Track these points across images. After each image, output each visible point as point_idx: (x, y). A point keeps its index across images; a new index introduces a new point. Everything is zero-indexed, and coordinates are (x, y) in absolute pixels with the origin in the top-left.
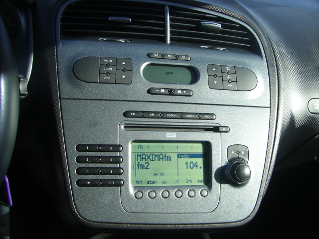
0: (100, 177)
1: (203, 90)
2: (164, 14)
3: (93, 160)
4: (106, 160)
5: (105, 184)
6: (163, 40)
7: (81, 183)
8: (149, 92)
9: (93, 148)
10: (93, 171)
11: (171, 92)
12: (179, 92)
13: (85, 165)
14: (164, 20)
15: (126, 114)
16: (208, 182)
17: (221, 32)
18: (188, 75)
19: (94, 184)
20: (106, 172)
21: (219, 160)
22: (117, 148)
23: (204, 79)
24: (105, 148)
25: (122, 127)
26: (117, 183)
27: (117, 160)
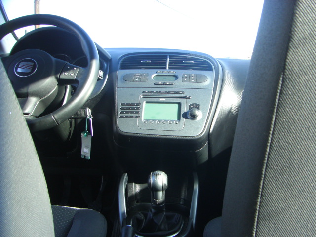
0: (130, 115)
1: (179, 83)
2: (166, 59)
3: (128, 108)
4: (133, 108)
5: (132, 117)
6: (165, 68)
7: (121, 117)
8: (154, 84)
9: (128, 104)
10: (127, 113)
11: (164, 84)
12: (168, 83)
13: (124, 110)
14: (166, 61)
15: (143, 92)
16: (179, 119)
17: (194, 64)
18: (174, 78)
19: (127, 117)
20: (132, 113)
21: (184, 109)
22: (138, 104)
23: (180, 79)
24: (133, 104)
25: (142, 97)
26: (137, 117)
27: (138, 108)
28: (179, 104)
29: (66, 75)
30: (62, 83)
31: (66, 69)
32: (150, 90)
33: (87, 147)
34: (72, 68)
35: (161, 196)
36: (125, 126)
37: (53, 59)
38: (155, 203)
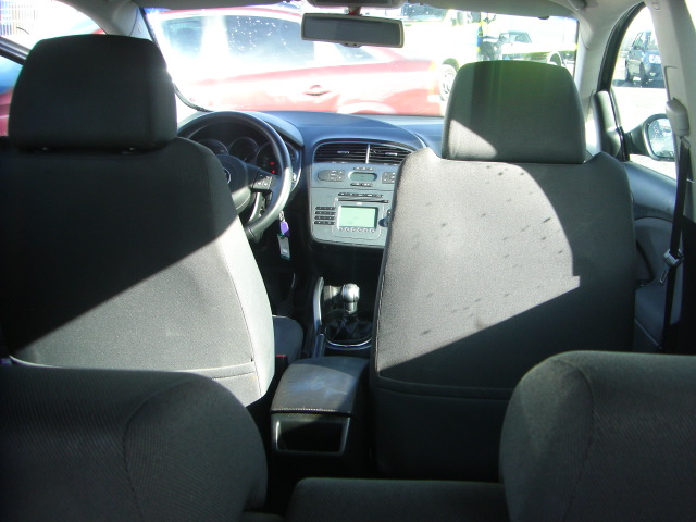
0: (325, 221)
1: (378, 184)
2: (367, 148)
3: (323, 213)
4: (328, 213)
5: (327, 223)
6: (364, 162)
7: (316, 223)
8: (351, 184)
9: (323, 208)
10: (322, 218)
11: (361, 185)
12: (366, 184)
13: (319, 215)
14: (367, 151)
15: (339, 195)
16: (375, 226)
17: (397, 156)
18: (373, 176)
19: (322, 223)
20: (327, 218)
21: (381, 217)
22: (333, 208)
23: (380, 178)
24: (328, 208)
25: (338, 200)
26: (332, 224)
27: (333, 213)
28: (377, 209)
29: (259, 185)
30: (254, 191)
31: (258, 178)
32: (347, 191)
33: (285, 248)
34: (264, 177)
35: (353, 308)
36: (320, 233)
37: (244, 164)
38: (347, 313)
